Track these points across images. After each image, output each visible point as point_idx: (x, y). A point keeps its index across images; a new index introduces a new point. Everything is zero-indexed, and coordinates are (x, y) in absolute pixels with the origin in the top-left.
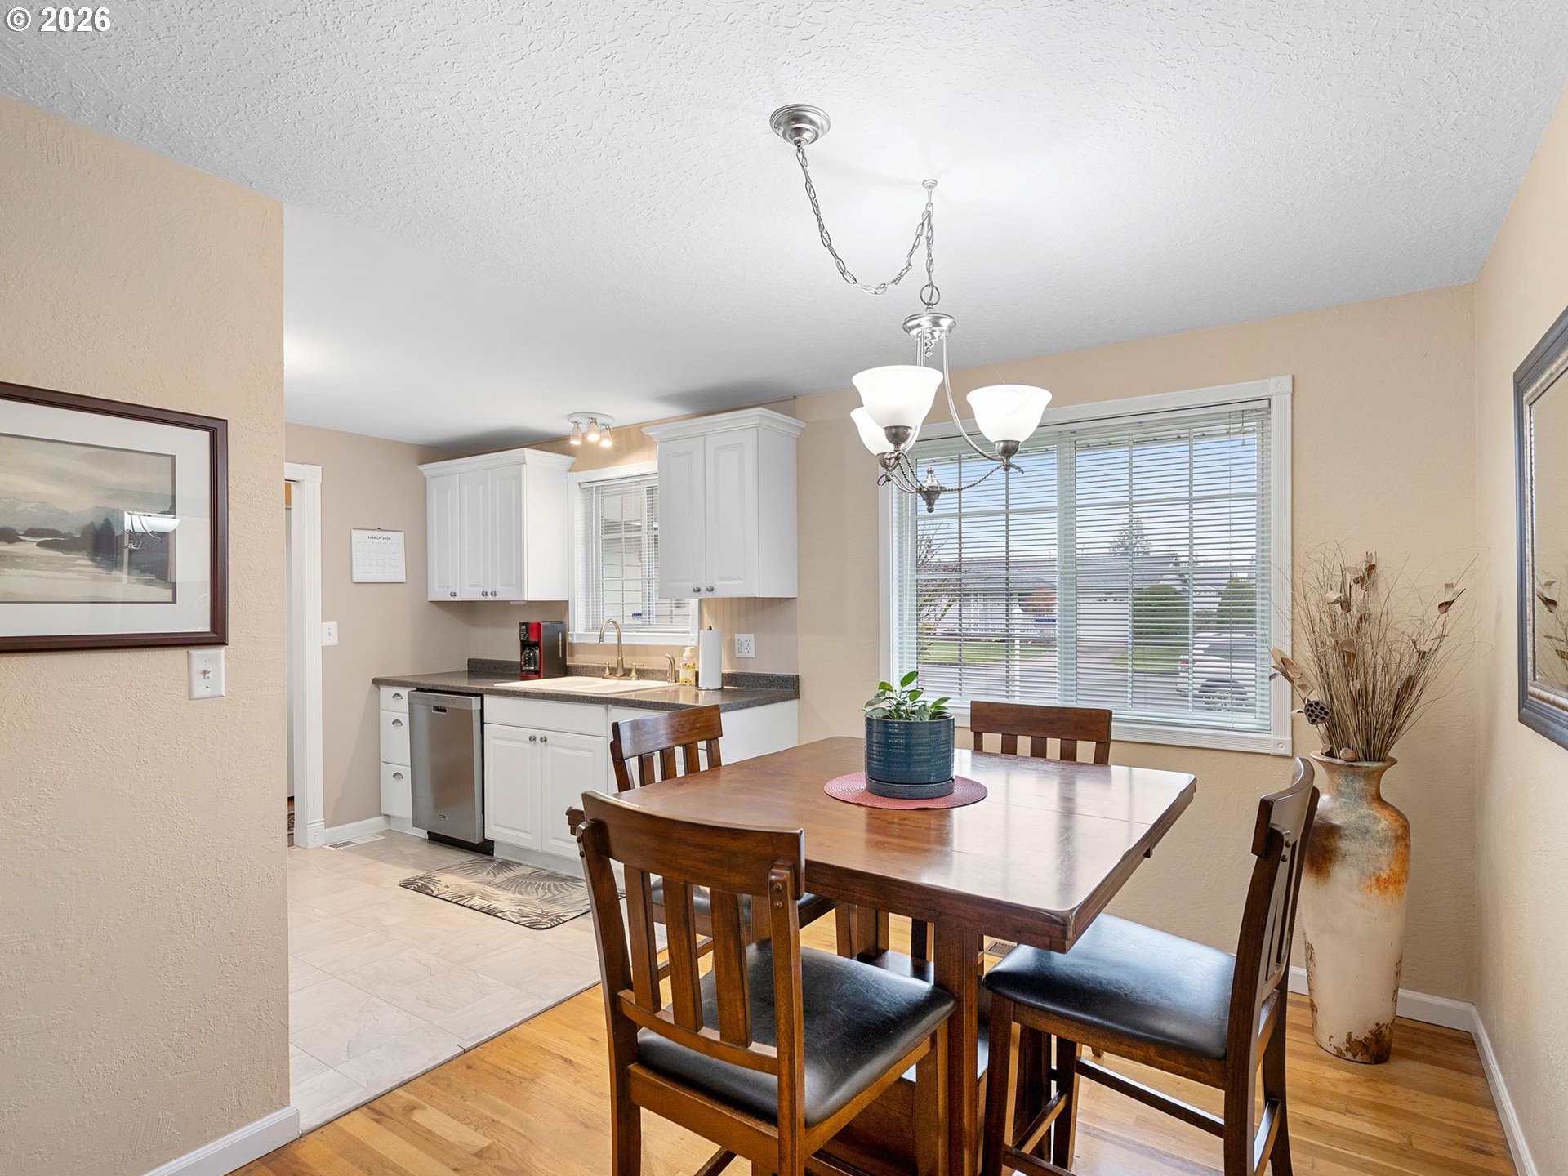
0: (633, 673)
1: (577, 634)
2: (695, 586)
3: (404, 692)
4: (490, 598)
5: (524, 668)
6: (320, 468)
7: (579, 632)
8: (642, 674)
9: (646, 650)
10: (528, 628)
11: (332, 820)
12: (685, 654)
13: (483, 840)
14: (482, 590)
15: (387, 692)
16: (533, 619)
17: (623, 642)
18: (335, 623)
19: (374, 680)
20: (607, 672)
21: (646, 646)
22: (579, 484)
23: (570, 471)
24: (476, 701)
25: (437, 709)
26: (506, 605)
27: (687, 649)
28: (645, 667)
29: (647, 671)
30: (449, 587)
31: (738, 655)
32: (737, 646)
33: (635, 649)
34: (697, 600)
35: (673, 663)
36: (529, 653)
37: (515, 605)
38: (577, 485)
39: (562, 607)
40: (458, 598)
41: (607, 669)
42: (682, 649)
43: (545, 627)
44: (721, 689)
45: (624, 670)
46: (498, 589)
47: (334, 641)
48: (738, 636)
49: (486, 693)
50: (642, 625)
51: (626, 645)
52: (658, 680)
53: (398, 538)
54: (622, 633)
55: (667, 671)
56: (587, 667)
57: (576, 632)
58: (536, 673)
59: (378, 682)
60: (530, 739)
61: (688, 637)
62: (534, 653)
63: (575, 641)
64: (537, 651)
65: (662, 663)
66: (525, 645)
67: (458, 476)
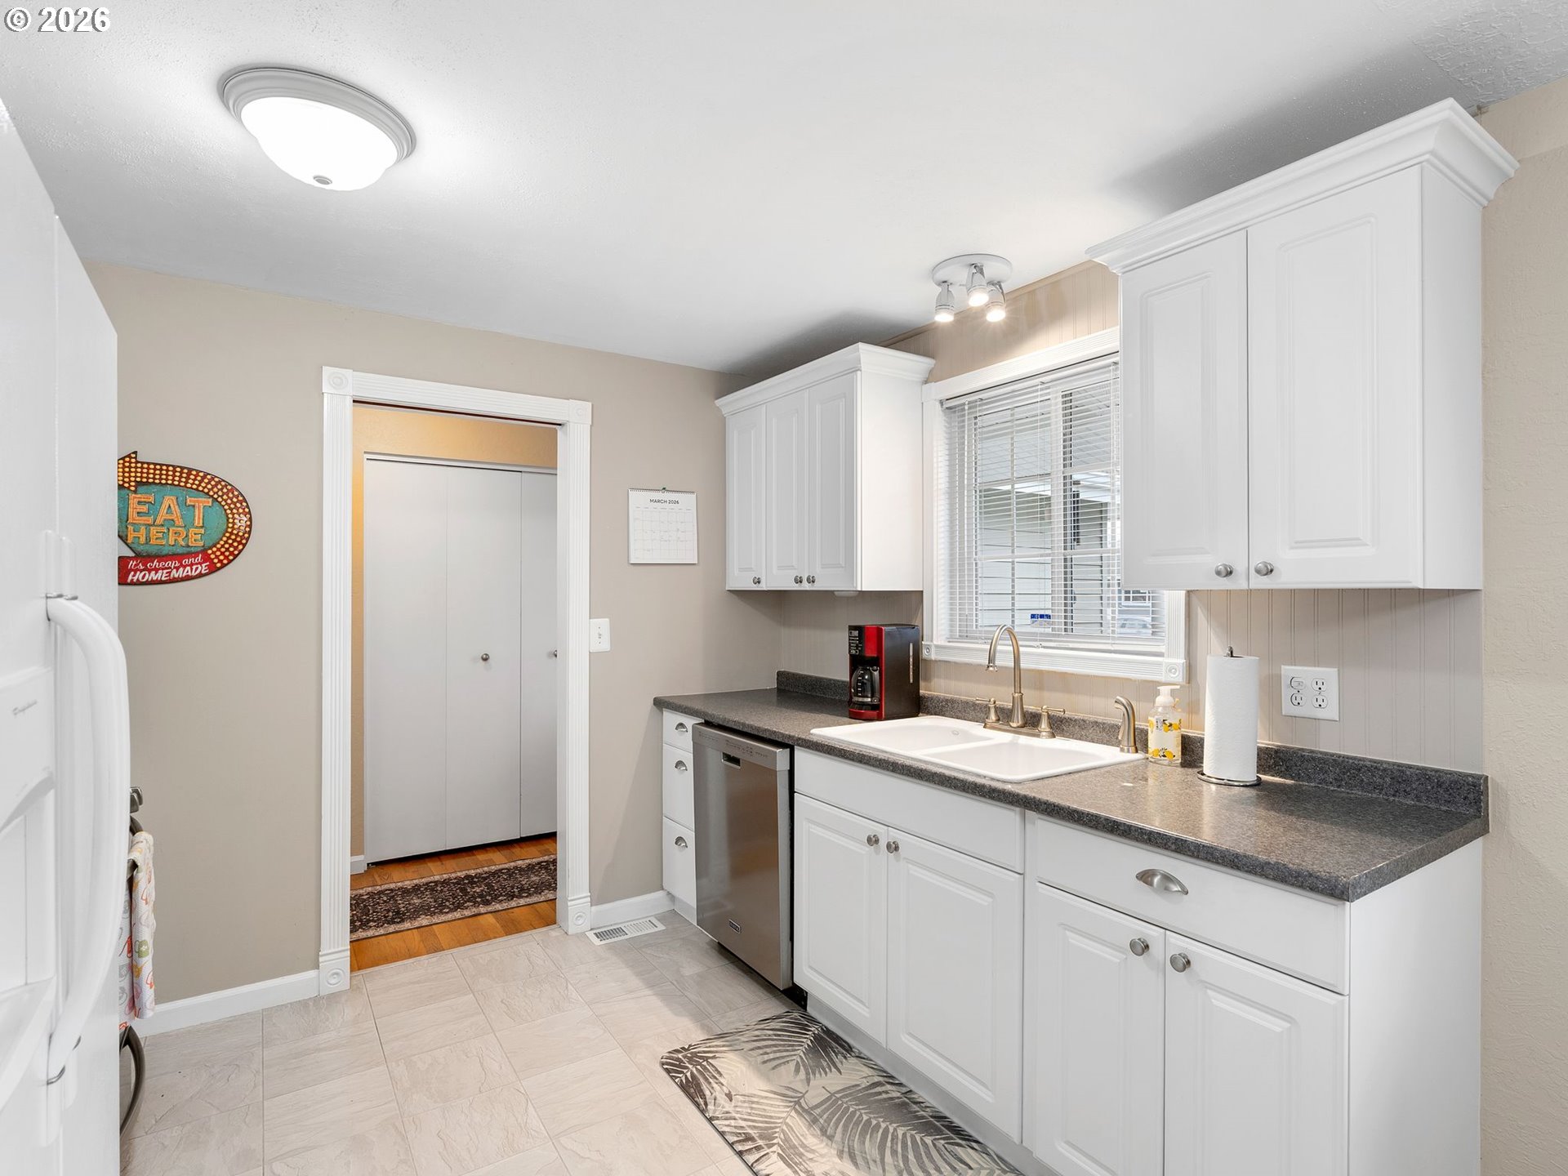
0: (1044, 725)
1: (937, 646)
2: (1219, 564)
3: (690, 722)
4: (806, 586)
5: (856, 699)
6: (590, 404)
7: (939, 643)
8: (1060, 726)
9: (1065, 682)
10: (861, 635)
11: (601, 895)
12: (1160, 700)
13: (791, 985)
14: (794, 573)
15: (671, 719)
16: (868, 620)
17: (1023, 665)
18: (607, 620)
19: (655, 699)
20: (993, 717)
21: (1063, 675)
22: (941, 403)
23: (926, 382)
24: (782, 755)
25: (730, 758)
26: (827, 598)
27: (1164, 690)
28: (1067, 715)
29: (1069, 721)
30: (750, 569)
31: (1288, 708)
32: (1286, 693)
33: (1042, 679)
34: (1183, 593)
35: (1130, 713)
36: (863, 676)
37: (841, 597)
38: (938, 405)
39: (913, 600)
40: (763, 587)
41: (992, 711)
42: (1150, 689)
43: (889, 633)
44: (1258, 784)
45: (1025, 714)
46: (817, 572)
47: (605, 645)
48: (1288, 670)
49: (798, 745)
50: (1054, 635)
51: (1029, 670)
52: (1093, 741)
53: (688, 501)
54: (1021, 649)
55: (1119, 728)
56: (953, 701)
57: (935, 643)
58: (876, 707)
59: (660, 704)
60: (869, 840)
61: (1160, 664)
62: (871, 675)
63: (933, 657)
64: (876, 674)
65: (1110, 711)
66: (857, 662)
67: (764, 407)
